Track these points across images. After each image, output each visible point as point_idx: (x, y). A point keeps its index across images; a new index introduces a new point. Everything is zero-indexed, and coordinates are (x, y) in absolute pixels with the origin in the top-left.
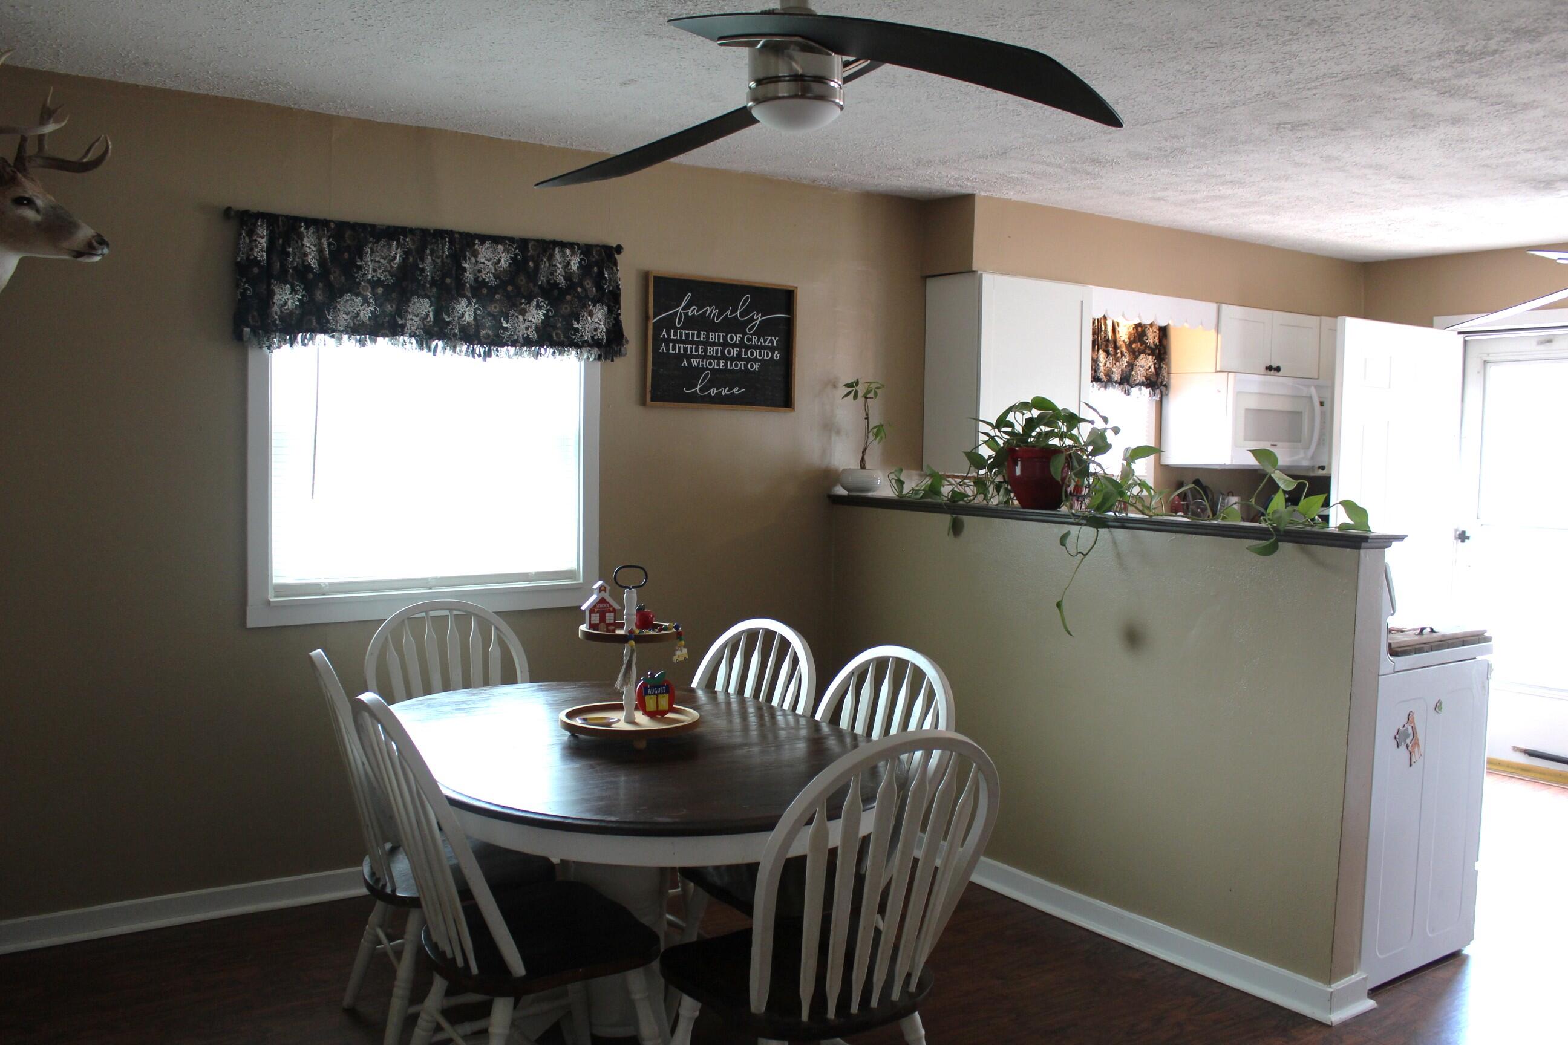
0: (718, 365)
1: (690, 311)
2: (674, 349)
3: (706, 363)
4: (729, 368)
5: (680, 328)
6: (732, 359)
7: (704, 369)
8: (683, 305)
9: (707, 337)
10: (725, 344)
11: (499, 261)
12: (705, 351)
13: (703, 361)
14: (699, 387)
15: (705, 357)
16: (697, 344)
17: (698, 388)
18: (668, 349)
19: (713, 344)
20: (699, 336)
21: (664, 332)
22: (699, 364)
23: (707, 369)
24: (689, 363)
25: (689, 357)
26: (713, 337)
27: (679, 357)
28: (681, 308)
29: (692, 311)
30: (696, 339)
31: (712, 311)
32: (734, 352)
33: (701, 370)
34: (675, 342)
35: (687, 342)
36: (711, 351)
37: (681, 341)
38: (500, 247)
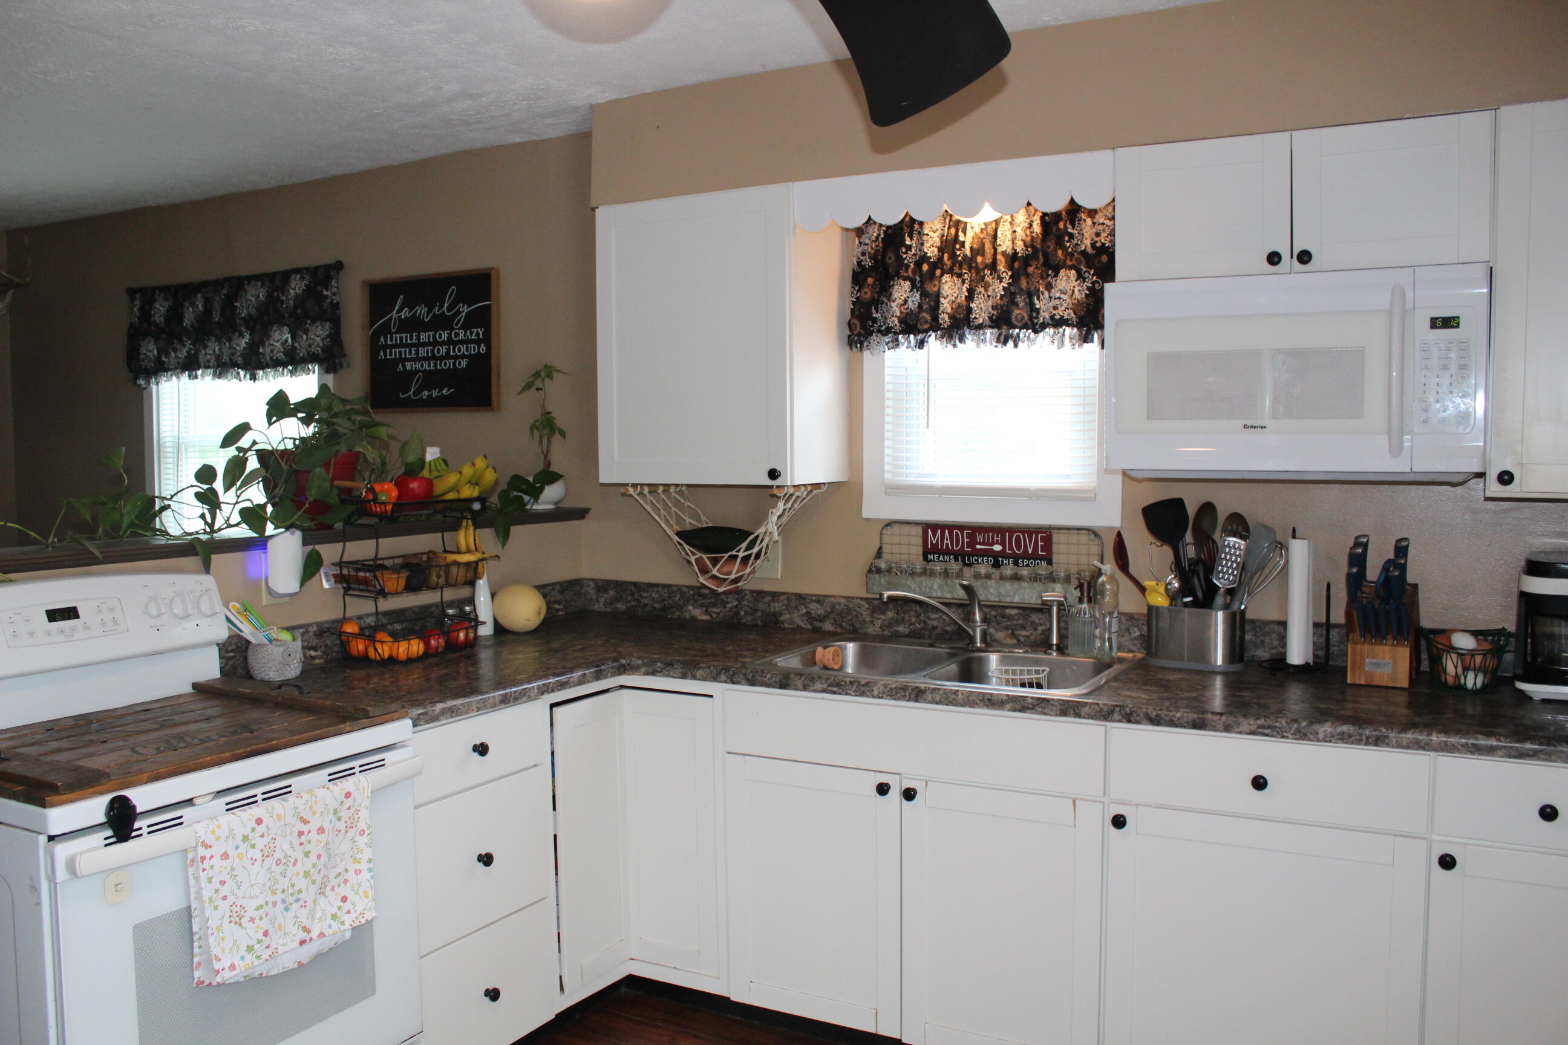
0: (429, 366)
1: (403, 313)
2: (391, 354)
3: (418, 366)
4: (438, 367)
5: (396, 333)
6: (442, 358)
7: (416, 372)
8: (397, 308)
9: (418, 338)
10: (435, 343)
11: (259, 296)
12: (417, 352)
13: (415, 364)
14: (412, 390)
15: (417, 359)
16: (410, 346)
17: (411, 393)
18: (385, 355)
19: (424, 345)
20: (411, 339)
21: (382, 339)
22: (412, 368)
23: (420, 371)
24: (404, 366)
25: (403, 361)
26: (424, 337)
27: (395, 362)
28: (395, 312)
29: (405, 313)
30: (409, 342)
31: (421, 310)
32: (443, 350)
33: (414, 373)
34: (392, 347)
35: (402, 345)
36: (422, 352)
37: (396, 346)
38: (259, 283)
